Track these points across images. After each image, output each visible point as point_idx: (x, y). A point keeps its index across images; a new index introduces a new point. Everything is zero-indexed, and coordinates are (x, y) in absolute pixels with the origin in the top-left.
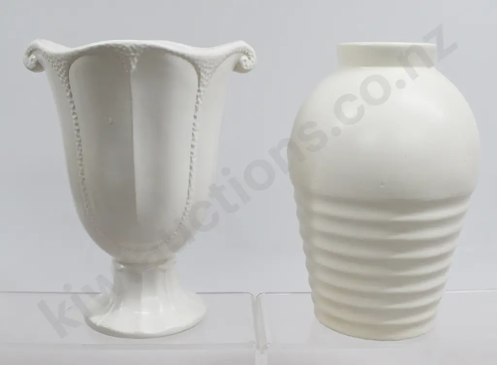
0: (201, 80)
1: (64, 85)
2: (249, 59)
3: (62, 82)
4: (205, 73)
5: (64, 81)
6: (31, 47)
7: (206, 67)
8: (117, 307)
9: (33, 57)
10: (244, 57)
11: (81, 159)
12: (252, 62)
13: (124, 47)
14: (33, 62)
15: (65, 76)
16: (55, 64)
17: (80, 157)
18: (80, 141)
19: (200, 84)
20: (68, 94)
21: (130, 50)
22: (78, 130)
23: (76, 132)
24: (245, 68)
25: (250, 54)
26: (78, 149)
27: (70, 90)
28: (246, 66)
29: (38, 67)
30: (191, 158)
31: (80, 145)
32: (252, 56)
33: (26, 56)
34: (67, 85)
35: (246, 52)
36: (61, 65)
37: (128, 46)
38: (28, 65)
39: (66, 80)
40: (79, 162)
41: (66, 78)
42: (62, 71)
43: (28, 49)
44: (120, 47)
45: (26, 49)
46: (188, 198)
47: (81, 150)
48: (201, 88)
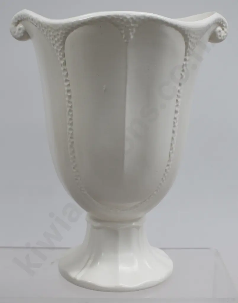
0: (188, 49)
1: (58, 54)
2: (223, 29)
3: (57, 51)
4: (192, 43)
5: (59, 50)
6: (19, 17)
7: (193, 38)
8: (95, 261)
9: (20, 26)
10: (219, 28)
11: (72, 124)
12: (226, 32)
13: (125, 18)
14: (21, 31)
15: (60, 45)
16: (51, 34)
17: (71, 122)
18: (71, 107)
19: (187, 54)
20: (62, 62)
21: (131, 21)
22: (70, 97)
23: (67, 99)
24: (220, 38)
25: (224, 25)
26: (69, 114)
27: (64, 59)
28: (220, 36)
29: (25, 36)
30: (174, 123)
31: (70, 111)
32: (226, 27)
33: (13, 26)
34: (62, 54)
35: (221, 23)
36: (58, 34)
37: (128, 17)
38: (16, 34)
39: (62, 49)
40: (69, 127)
41: (61, 47)
42: (58, 40)
43: (16, 19)
44: (121, 18)
45: (13, 18)
46: (169, 161)
47: (72, 115)
48: (188, 58)
